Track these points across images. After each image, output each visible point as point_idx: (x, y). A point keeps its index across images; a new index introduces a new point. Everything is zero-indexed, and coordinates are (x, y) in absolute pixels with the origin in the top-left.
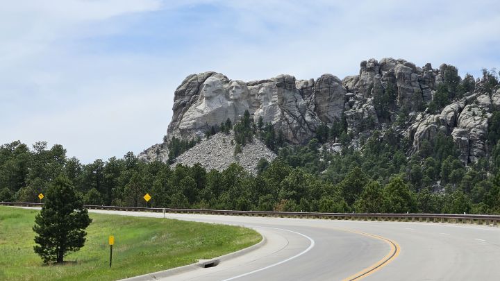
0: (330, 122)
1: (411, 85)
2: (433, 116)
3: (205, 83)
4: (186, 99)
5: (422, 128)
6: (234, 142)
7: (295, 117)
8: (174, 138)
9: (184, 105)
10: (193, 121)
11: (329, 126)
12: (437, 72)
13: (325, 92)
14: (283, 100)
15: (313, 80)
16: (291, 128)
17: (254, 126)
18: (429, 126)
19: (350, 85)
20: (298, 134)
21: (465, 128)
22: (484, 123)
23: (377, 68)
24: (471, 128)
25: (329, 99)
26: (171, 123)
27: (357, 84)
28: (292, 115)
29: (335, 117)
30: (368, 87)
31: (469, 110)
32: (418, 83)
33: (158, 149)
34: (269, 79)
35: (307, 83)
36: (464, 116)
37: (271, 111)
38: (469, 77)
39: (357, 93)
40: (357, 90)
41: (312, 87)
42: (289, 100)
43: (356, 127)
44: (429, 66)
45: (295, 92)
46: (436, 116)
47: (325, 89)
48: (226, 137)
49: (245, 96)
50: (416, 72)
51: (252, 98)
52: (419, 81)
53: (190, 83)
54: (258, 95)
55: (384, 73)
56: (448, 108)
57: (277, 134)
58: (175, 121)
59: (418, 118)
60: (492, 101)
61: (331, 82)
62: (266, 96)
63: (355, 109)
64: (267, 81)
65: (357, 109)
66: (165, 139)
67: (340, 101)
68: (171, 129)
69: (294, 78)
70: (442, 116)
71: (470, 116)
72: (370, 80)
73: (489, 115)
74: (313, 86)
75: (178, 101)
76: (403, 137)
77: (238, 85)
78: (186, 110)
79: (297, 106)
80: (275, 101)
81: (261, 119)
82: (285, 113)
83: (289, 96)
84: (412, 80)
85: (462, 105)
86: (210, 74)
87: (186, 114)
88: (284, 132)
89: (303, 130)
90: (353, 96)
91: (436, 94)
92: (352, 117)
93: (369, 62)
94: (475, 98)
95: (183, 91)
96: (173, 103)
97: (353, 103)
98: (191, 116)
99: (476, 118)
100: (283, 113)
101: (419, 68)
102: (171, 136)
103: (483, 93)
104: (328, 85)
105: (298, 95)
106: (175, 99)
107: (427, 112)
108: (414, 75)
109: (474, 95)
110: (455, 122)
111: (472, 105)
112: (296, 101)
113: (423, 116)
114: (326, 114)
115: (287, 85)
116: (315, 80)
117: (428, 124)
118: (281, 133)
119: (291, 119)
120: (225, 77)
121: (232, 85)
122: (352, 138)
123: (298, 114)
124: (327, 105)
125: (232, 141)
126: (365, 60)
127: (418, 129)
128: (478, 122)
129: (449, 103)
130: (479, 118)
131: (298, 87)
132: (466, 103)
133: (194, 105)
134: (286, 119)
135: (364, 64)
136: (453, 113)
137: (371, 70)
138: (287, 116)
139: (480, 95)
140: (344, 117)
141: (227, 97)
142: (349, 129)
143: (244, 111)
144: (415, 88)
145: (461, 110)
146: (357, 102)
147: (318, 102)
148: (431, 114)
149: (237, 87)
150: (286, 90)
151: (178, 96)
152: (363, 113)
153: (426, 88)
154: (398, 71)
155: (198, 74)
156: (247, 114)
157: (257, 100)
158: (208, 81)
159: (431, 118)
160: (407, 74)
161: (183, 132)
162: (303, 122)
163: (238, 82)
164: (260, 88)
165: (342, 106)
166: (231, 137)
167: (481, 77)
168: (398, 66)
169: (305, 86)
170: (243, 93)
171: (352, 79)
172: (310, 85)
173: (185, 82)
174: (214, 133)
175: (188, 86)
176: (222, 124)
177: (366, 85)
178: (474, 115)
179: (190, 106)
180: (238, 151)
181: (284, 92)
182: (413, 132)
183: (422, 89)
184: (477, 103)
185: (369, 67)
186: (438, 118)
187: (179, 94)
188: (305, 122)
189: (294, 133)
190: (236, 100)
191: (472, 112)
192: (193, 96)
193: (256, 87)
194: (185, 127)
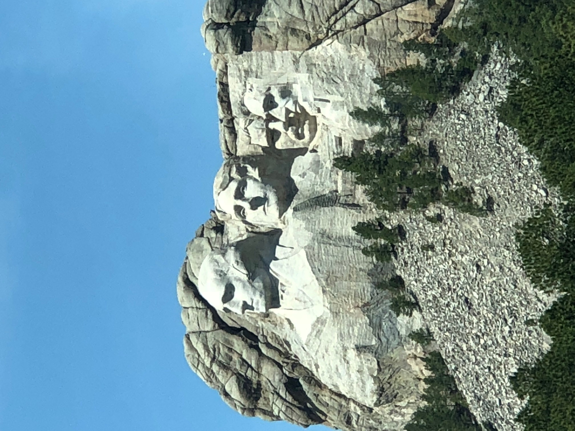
6: (432, 211)
9: (292, 384)
10: (352, 354)
14: (294, 31)
17: (379, 138)
42: (295, 11)
48: (415, 238)
53: (214, 360)
57: (411, 60)
75: (278, 407)
80: (296, 61)
81: (357, 114)
82: (338, 27)
87: (324, 379)
95: (244, 385)
98: (333, 361)
100: (337, 35)
106: (270, 415)
125: (430, 219)
133: (295, 349)
134: (364, 22)
138: (351, 18)
150: (260, 20)
151: (261, 403)
174: (398, 284)
175: (226, 368)
176: (365, 252)
179: (297, 363)
187: (253, 402)
192: (264, 350)
193: (240, 123)
194: (371, 385)
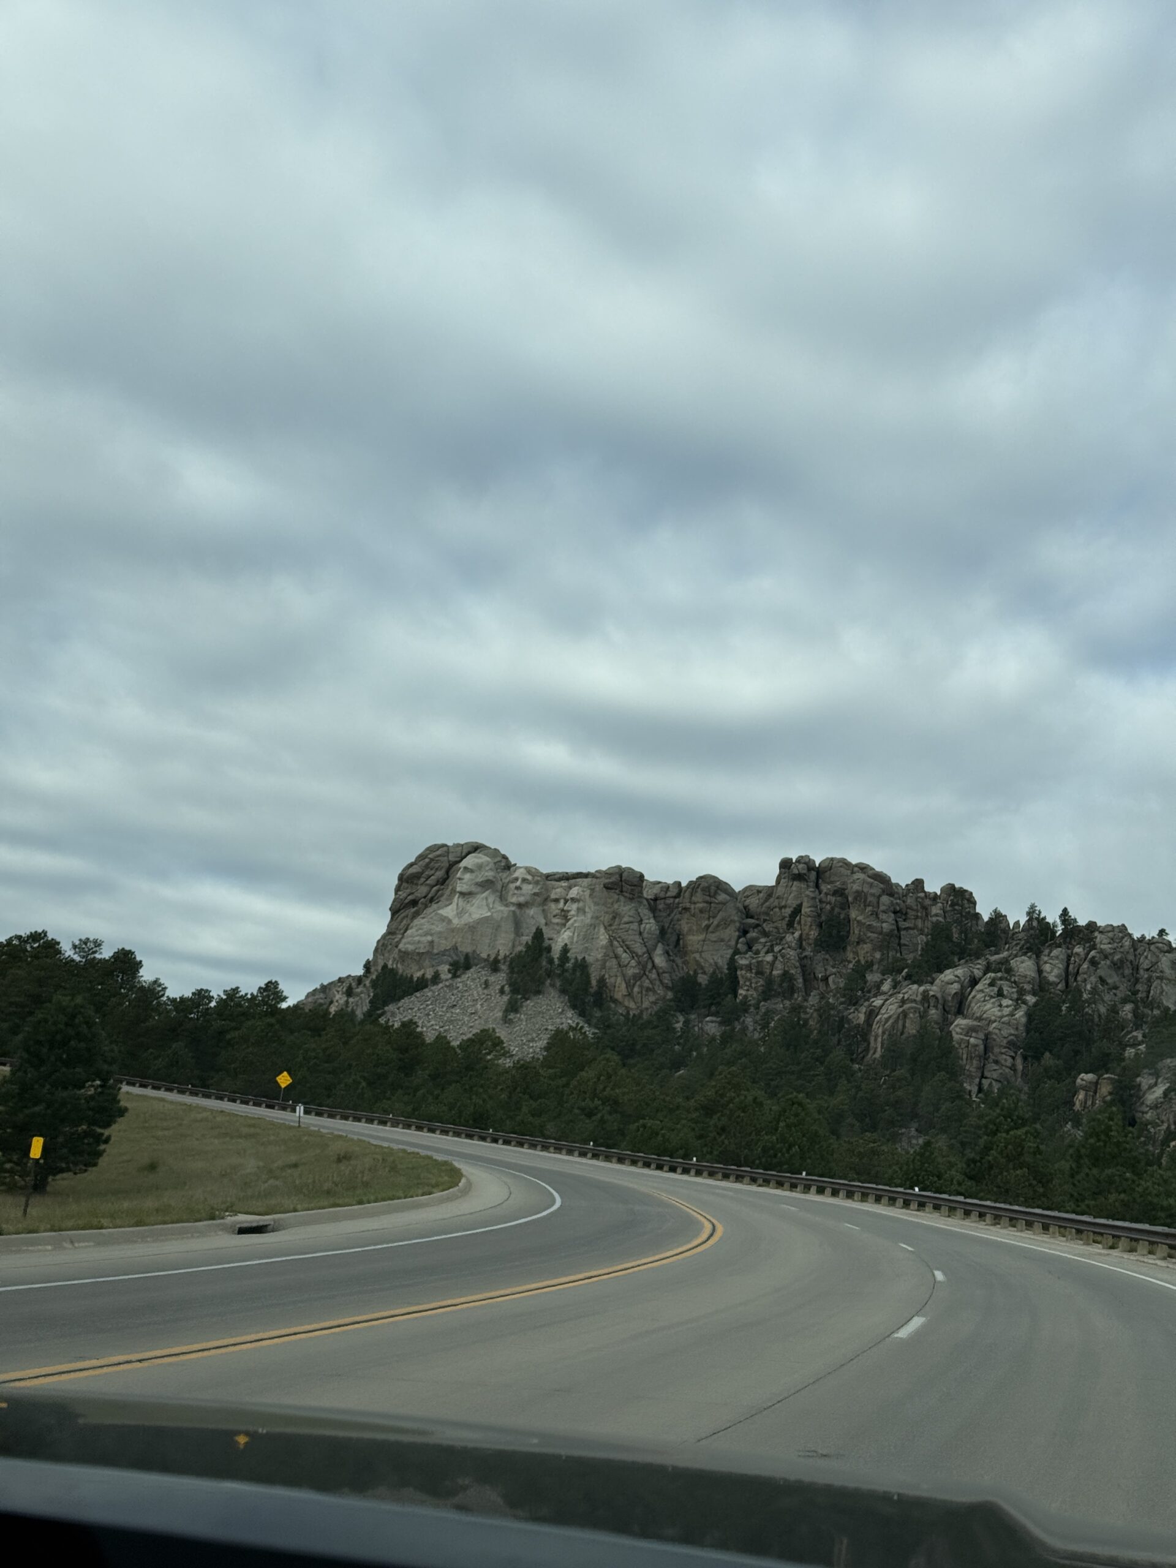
0: (704, 973)
1: (877, 917)
2: (915, 986)
3: (463, 864)
4: (422, 890)
5: (890, 1009)
6: (507, 988)
7: (633, 954)
8: (385, 967)
9: (414, 903)
10: (429, 938)
11: (703, 979)
12: (935, 898)
13: (701, 911)
14: (614, 918)
15: (679, 883)
16: (624, 976)
17: (551, 961)
18: (906, 1006)
19: (753, 902)
20: (636, 989)
21: (980, 1019)
22: (1020, 1014)
23: (813, 874)
24: (990, 1022)
25: (708, 927)
26: (384, 937)
27: (767, 904)
28: (628, 949)
29: (716, 963)
30: (788, 911)
31: (992, 984)
32: (893, 915)
33: (349, 986)
34: (593, 871)
35: (667, 888)
36: (980, 996)
37: (588, 937)
38: (998, 918)
39: (765, 921)
40: (768, 914)
41: (675, 897)
42: (626, 919)
43: (756, 989)
44: (918, 884)
45: (640, 903)
46: (922, 988)
47: (701, 905)
48: (492, 979)
49: (539, 899)
50: (891, 895)
51: (553, 906)
52: (895, 912)
53: (432, 860)
54: (566, 901)
55: (825, 888)
56: (948, 975)
57: (594, 982)
58: (390, 932)
59: (885, 987)
60: (1040, 972)
61: (716, 893)
62: (581, 904)
63: (757, 952)
64: (586, 875)
65: (762, 954)
66: (368, 966)
67: (731, 933)
68: (382, 946)
69: (642, 876)
70: (934, 990)
71: (992, 997)
72: (796, 898)
73: (1031, 999)
74: (678, 896)
75: (403, 895)
76: (849, 1021)
77: (529, 877)
78: (416, 914)
79: (640, 934)
80: (597, 918)
81: (565, 950)
82: (615, 943)
83: (626, 909)
84: (882, 908)
85: (977, 973)
86: (476, 848)
88: (609, 981)
89: (647, 983)
90: (757, 926)
91: (927, 944)
92: (749, 968)
93: (799, 861)
94: (1006, 961)
95: (416, 876)
96: (392, 896)
97: (755, 940)
98: (426, 927)
99: (1005, 1002)
100: (611, 942)
101: (897, 885)
102: (381, 963)
103: (1025, 954)
104: (708, 898)
105: (645, 912)
106: (398, 890)
107: (906, 979)
108: (885, 899)
109: (1005, 954)
110: (960, 1005)
111: (999, 975)
112: (641, 922)
113: (895, 985)
114: (697, 956)
115: (626, 887)
116: (684, 884)
117: (903, 1002)
118: (602, 981)
119: (625, 957)
120: (505, 857)
121: (516, 875)
122: (746, 1011)
123: (640, 949)
124: (701, 937)
125: (503, 987)
126: (789, 856)
127: (883, 1011)
128: (1006, 1011)
129: (951, 965)
130: (1010, 1002)
131: (648, 894)
132: (988, 969)
133: (434, 906)
134: (617, 957)
135: (785, 864)
136: (956, 987)
137: (799, 877)
138: (620, 950)
139: (1016, 956)
140: (733, 966)
141: (502, 898)
142: (741, 991)
143: (534, 930)
144: (884, 925)
145: (974, 982)
146: (763, 940)
147: (685, 927)
148: (914, 983)
149: (524, 880)
150: (622, 898)
151: (405, 884)
152: (772, 964)
153: (907, 929)
154: (856, 887)
155: (450, 844)
156: (539, 935)
157: (563, 910)
158: (469, 861)
159: (913, 990)
160: (873, 895)
161: (404, 956)
162: (650, 966)
163: (529, 870)
164: (570, 888)
165: (733, 943)
166: (500, 979)
167: (1023, 920)
168: (856, 876)
169: (662, 895)
170: (535, 894)
171: (759, 892)
172: (673, 892)
173: (421, 857)
174: (467, 967)
175: (427, 866)
177: (785, 907)
178: (1000, 994)
179: (426, 907)
180: (513, 1007)
181: (618, 900)
182: (872, 1014)
183: (899, 929)
184: (1009, 971)
185: (796, 871)
186: (925, 992)
187: (406, 879)
188: (654, 966)
189: (630, 986)
190: (520, 906)
191: (996, 989)
192: (435, 888)
193: (564, 884)
194: (410, 948)
